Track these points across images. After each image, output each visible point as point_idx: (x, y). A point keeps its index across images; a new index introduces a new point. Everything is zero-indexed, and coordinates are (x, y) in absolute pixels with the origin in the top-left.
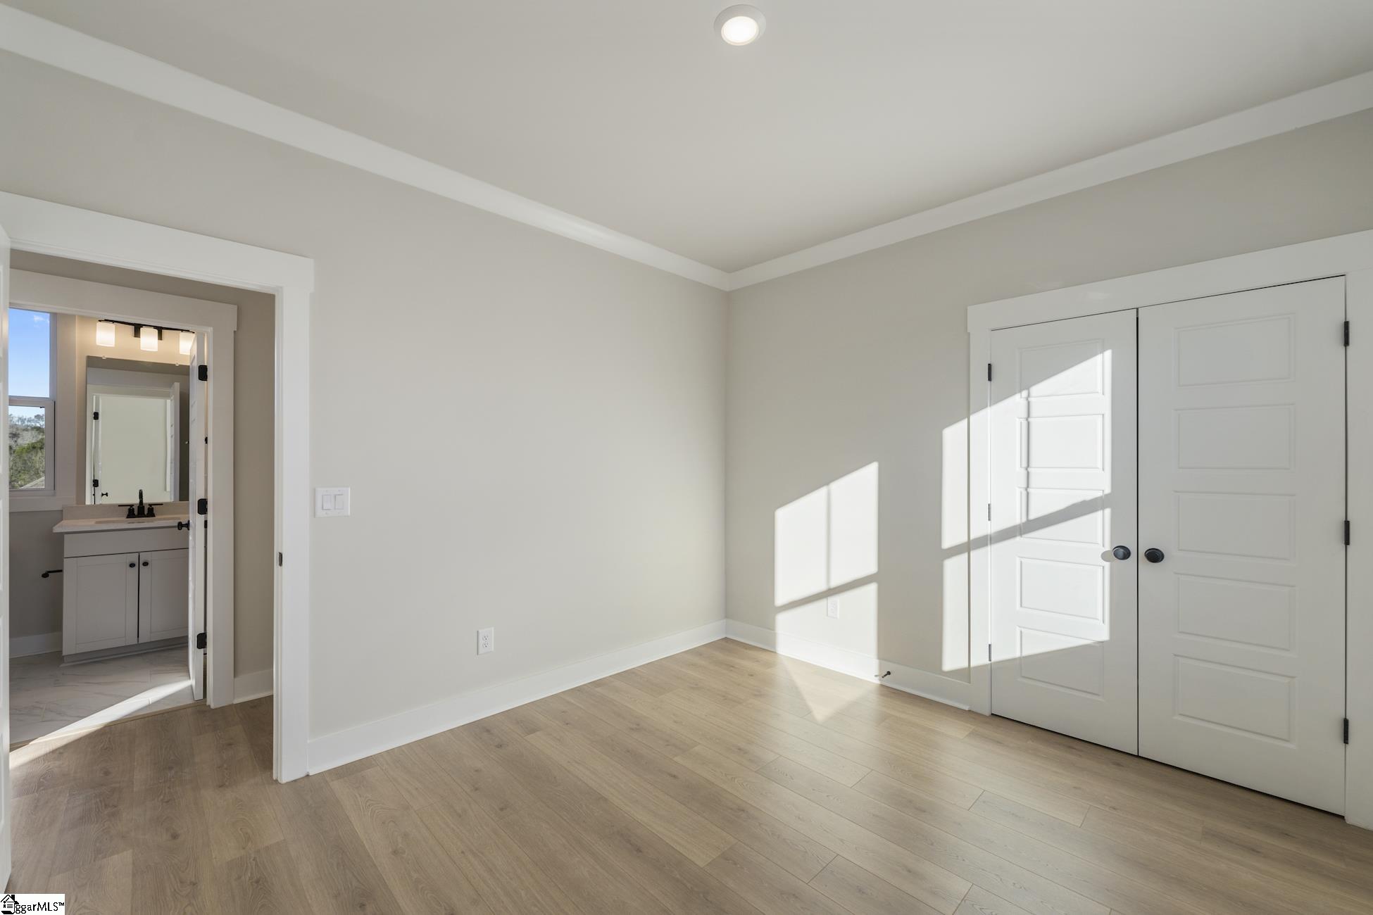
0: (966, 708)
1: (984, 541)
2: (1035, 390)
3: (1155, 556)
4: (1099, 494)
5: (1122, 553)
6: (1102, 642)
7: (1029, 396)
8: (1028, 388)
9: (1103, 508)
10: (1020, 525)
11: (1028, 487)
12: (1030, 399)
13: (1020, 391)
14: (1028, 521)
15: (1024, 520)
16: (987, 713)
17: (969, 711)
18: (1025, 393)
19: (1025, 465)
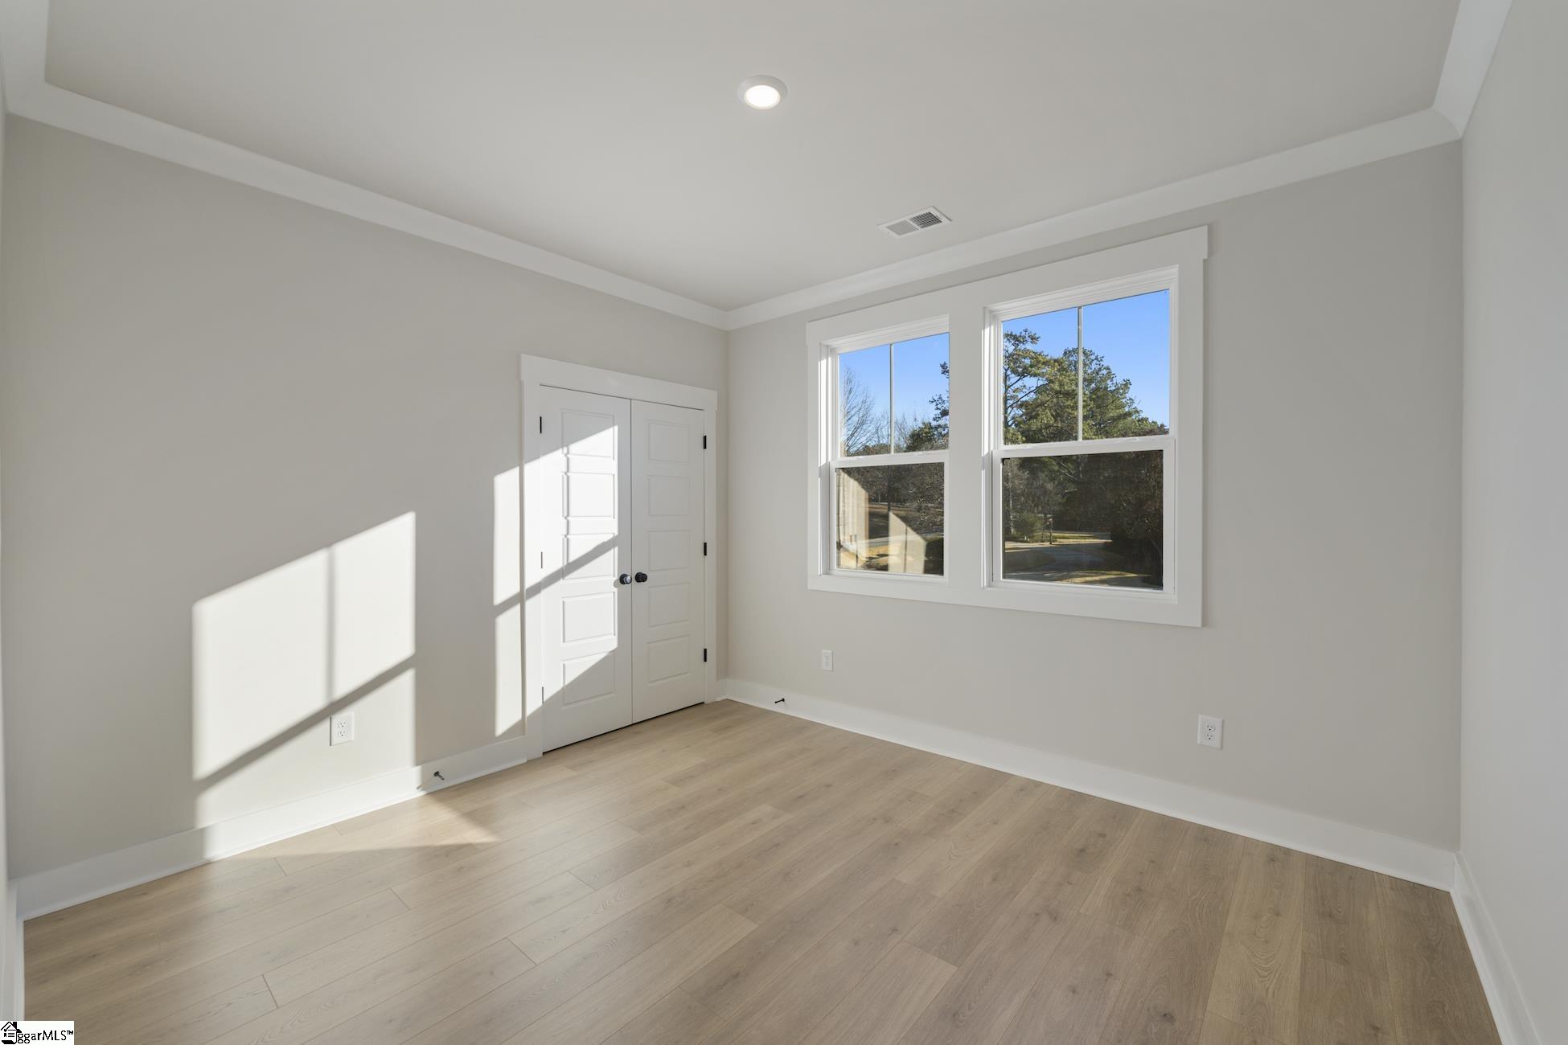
0: (525, 761)
1: (537, 589)
2: (575, 448)
3: (641, 578)
4: (611, 536)
5: (622, 580)
6: (614, 651)
7: (568, 452)
8: (567, 446)
9: (614, 547)
10: (562, 568)
11: (568, 534)
12: (568, 456)
13: (562, 447)
14: (569, 564)
15: (565, 563)
16: (541, 755)
17: (528, 761)
18: (565, 449)
19: (566, 514)
